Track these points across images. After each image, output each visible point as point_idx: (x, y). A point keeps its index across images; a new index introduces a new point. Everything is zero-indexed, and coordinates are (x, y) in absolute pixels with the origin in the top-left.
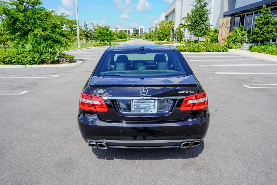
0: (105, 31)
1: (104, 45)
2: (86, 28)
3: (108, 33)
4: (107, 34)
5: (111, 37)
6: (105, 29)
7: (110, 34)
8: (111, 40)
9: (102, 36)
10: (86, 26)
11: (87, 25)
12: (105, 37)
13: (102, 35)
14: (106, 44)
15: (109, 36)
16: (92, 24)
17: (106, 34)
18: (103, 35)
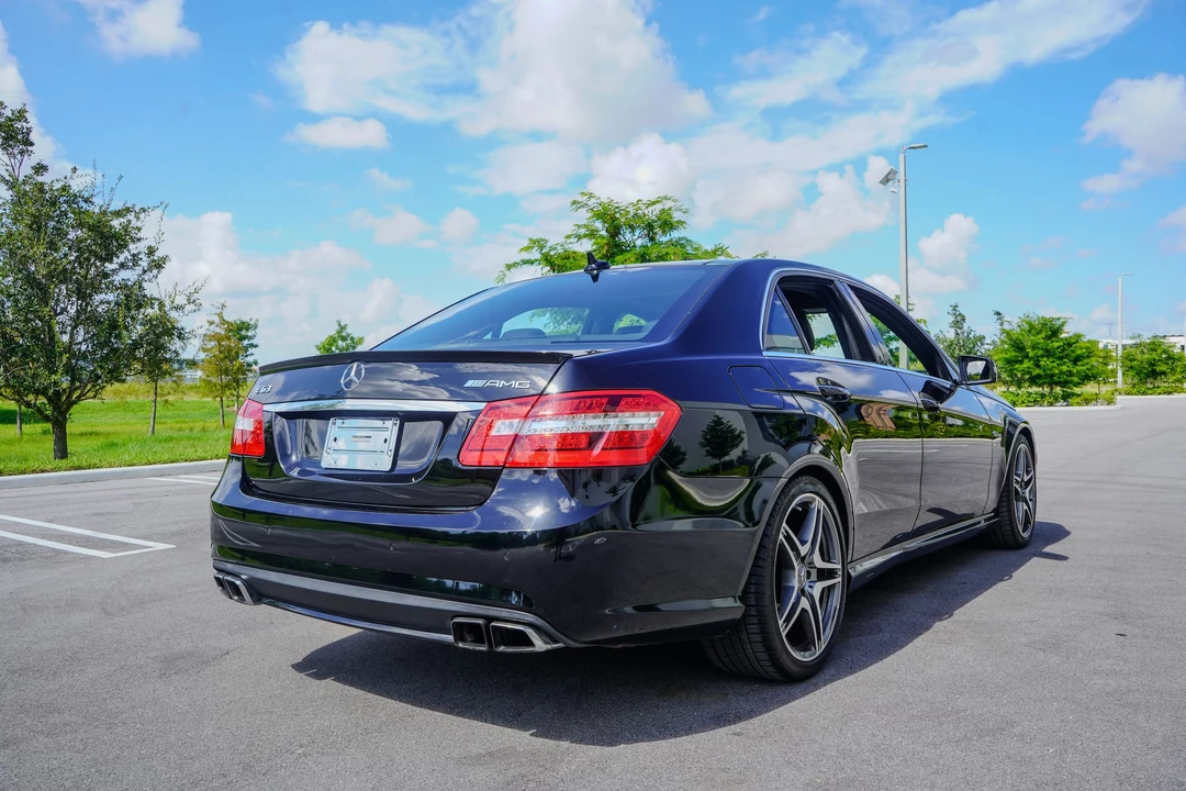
0: (1039, 336)
1: (1035, 402)
2: (959, 331)
3: (1056, 345)
4: (1048, 353)
5: (1069, 364)
6: (1039, 332)
7: (1064, 350)
8: (1069, 379)
9: (1026, 361)
10: (959, 321)
11: (964, 320)
12: (1038, 366)
13: (1027, 357)
14: (1043, 396)
15: (1061, 358)
16: (998, 314)
17: (1047, 351)
18: (1031, 355)
